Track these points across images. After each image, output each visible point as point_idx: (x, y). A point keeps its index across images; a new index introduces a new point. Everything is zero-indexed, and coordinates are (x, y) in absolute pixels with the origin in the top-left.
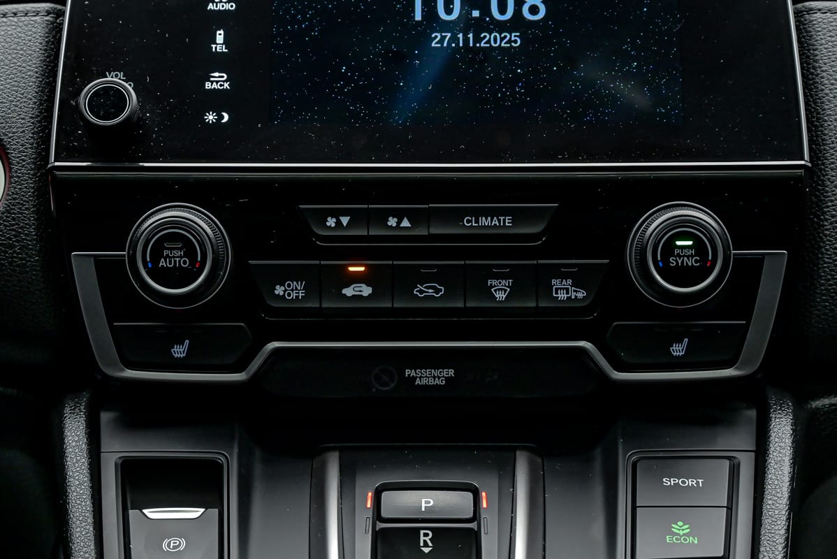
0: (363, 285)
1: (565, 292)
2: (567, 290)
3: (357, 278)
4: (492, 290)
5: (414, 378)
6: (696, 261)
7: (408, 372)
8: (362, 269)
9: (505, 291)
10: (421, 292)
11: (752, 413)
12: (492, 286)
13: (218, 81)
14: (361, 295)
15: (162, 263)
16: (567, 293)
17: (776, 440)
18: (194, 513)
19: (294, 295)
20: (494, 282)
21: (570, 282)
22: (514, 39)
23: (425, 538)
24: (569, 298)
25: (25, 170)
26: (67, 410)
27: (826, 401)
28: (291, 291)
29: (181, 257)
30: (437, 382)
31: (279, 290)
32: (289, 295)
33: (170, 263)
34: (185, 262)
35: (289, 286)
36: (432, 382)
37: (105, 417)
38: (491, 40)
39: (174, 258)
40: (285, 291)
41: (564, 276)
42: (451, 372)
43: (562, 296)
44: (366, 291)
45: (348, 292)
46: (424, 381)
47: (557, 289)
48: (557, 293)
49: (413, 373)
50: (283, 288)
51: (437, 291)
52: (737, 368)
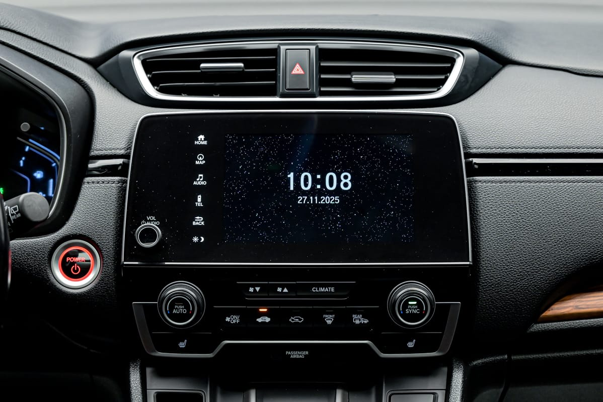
0: (266, 317)
1: (358, 320)
2: (360, 319)
3: (263, 314)
4: (326, 319)
5: (290, 355)
6: (418, 311)
7: (287, 353)
8: (266, 310)
9: (331, 320)
10: (293, 320)
11: (445, 369)
12: (325, 318)
13: (199, 221)
14: (265, 322)
15: (174, 311)
16: (360, 321)
19: (234, 321)
20: (326, 316)
21: (361, 316)
22: (336, 199)
24: (361, 323)
25: (110, 261)
26: (131, 369)
28: (233, 319)
29: (183, 308)
30: (301, 357)
31: (228, 319)
32: (232, 321)
33: (178, 311)
34: (185, 311)
35: (232, 317)
36: (298, 357)
37: (149, 370)
38: (326, 200)
39: (180, 309)
40: (231, 319)
41: (358, 313)
42: (307, 353)
43: (357, 322)
44: (268, 320)
45: (259, 320)
46: (294, 357)
47: (355, 319)
48: (355, 321)
49: (289, 353)
50: (229, 318)
51: (300, 320)
52: (439, 352)
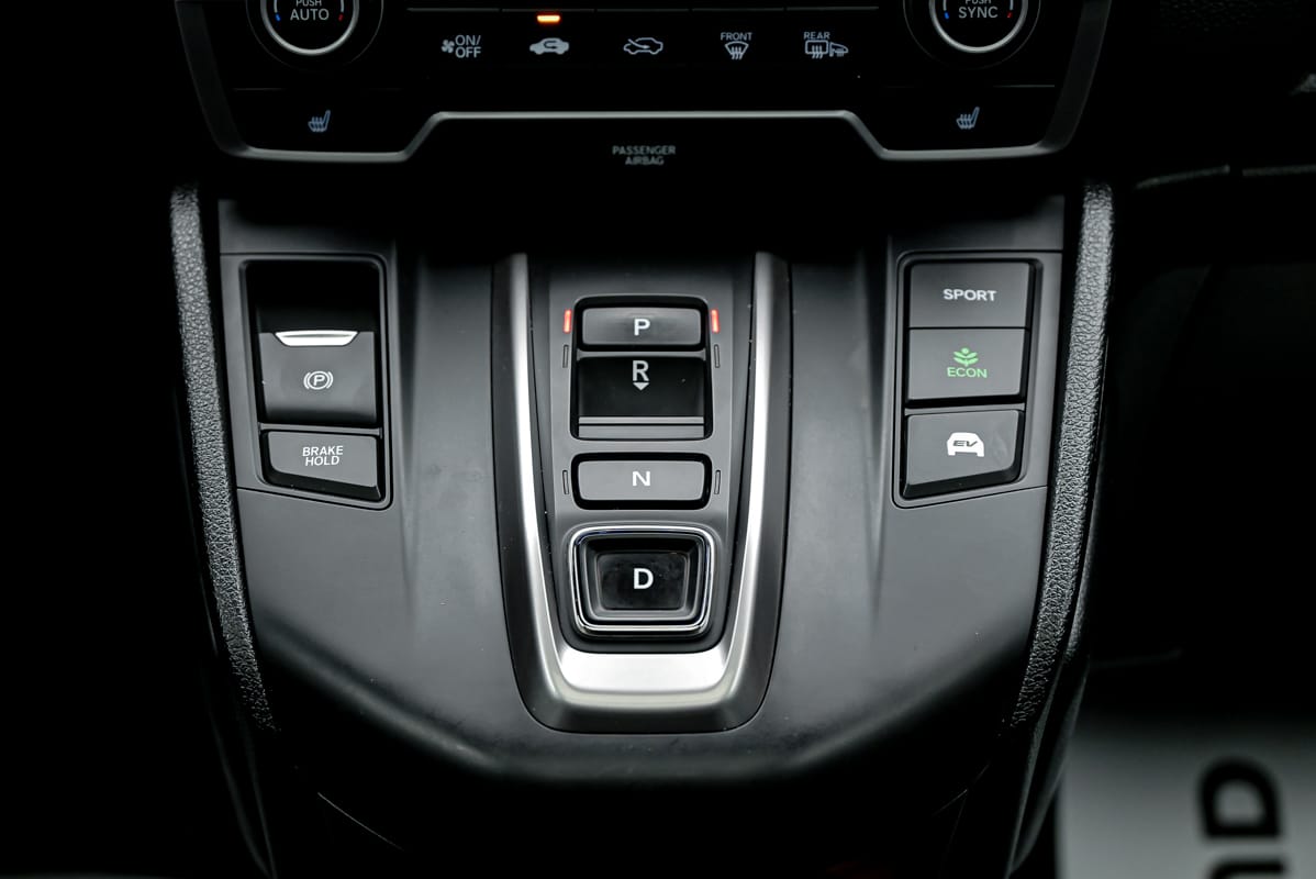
0: (558, 40)
1: (820, 45)
2: (824, 45)
3: (549, 30)
4: (726, 46)
5: (624, 157)
6: (993, 12)
7: (615, 149)
8: (555, 19)
9: (743, 47)
10: (633, 48)
11: (1060, 201)
12: (725, 41)
14: (554, 54)
15: (294, 15)
16: (824, 50)
17: (1091, 239)
18: (342, 338)
19: (467, 53)
20: (729, 36)
21: (827, 35)
23: (640, 371)
24: (826, 56)
26: (175, 199)
27: (1155, 181)
28: (462, 47)
29: (318, 7)
30: (654, 161)
31: (447, 47)
32: (460, 52)
33: (305, 16)
34: (324, 14)
35: (460, 40)
36: (646, 161)
37: (223, 207)
39: (311, 9)
40: (455, 47)
41: (818, 29)
42: (672, 150)
43: (817, 53)
44: (561, 47)
45: (538, 48)
46: (637, 161)
47: (810, 45)
48: (810, 50)
49: (622, 151)
50: (452, 44)
51: (654, 47)
52: (1044, 145)
